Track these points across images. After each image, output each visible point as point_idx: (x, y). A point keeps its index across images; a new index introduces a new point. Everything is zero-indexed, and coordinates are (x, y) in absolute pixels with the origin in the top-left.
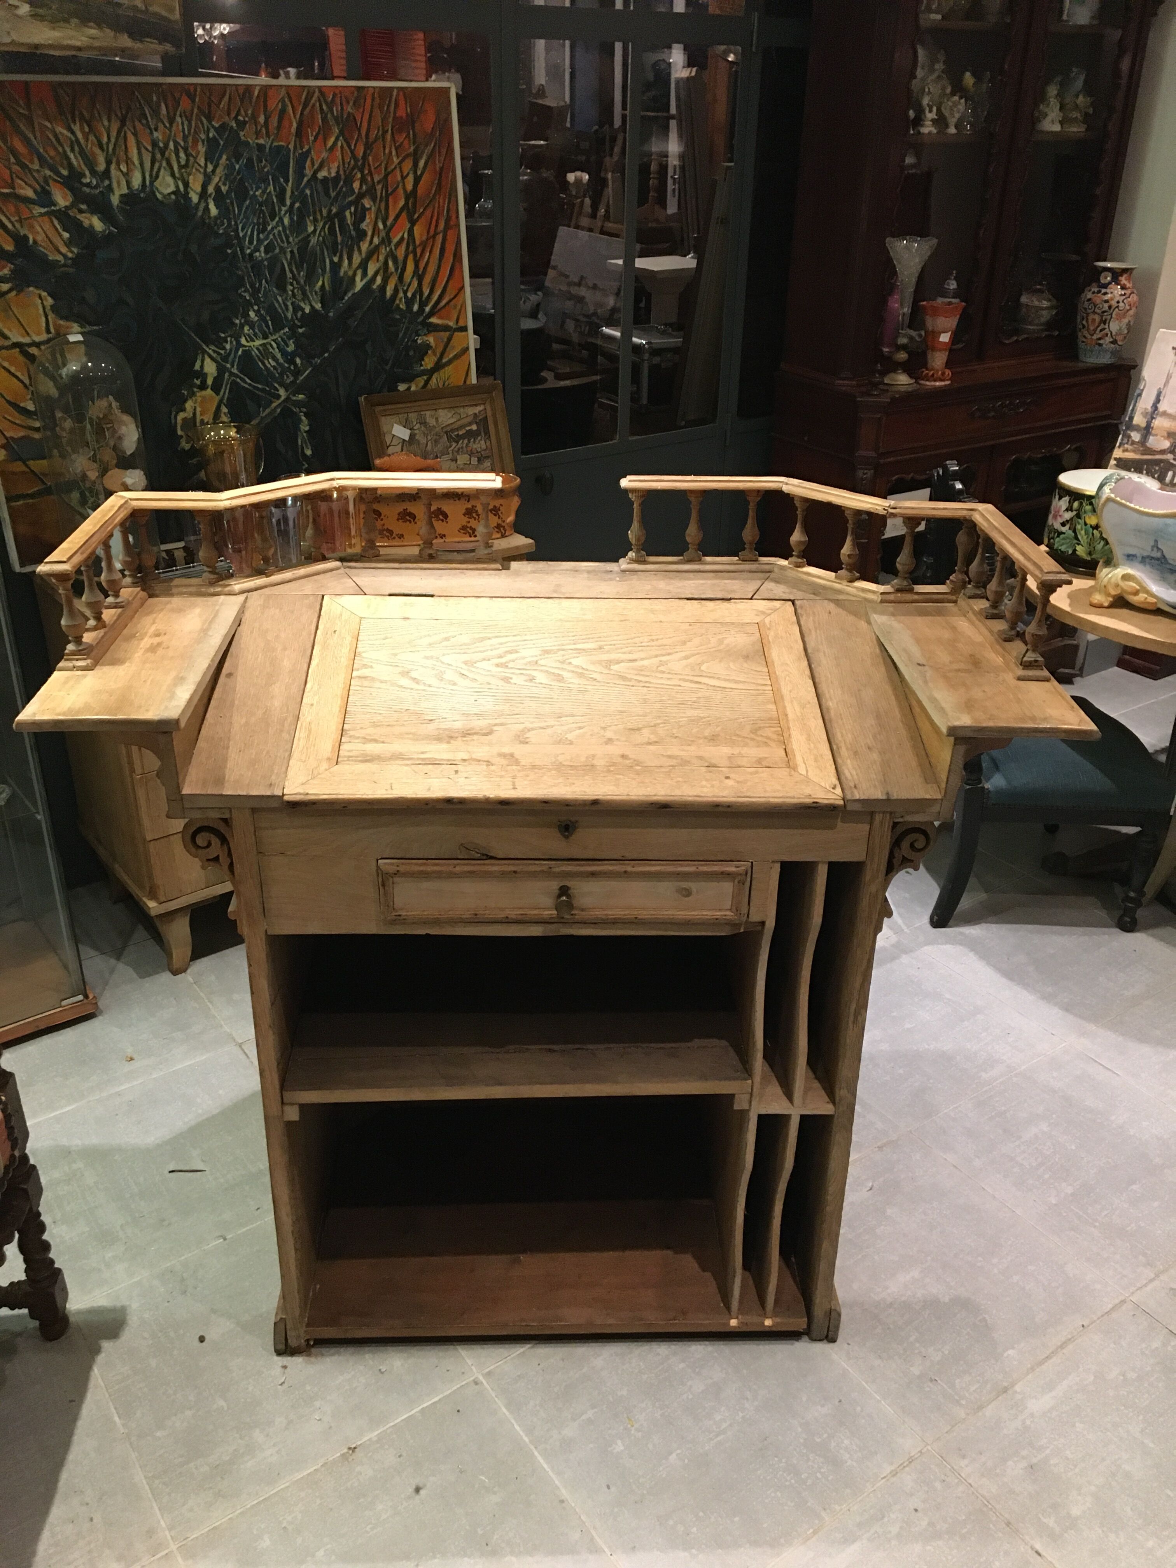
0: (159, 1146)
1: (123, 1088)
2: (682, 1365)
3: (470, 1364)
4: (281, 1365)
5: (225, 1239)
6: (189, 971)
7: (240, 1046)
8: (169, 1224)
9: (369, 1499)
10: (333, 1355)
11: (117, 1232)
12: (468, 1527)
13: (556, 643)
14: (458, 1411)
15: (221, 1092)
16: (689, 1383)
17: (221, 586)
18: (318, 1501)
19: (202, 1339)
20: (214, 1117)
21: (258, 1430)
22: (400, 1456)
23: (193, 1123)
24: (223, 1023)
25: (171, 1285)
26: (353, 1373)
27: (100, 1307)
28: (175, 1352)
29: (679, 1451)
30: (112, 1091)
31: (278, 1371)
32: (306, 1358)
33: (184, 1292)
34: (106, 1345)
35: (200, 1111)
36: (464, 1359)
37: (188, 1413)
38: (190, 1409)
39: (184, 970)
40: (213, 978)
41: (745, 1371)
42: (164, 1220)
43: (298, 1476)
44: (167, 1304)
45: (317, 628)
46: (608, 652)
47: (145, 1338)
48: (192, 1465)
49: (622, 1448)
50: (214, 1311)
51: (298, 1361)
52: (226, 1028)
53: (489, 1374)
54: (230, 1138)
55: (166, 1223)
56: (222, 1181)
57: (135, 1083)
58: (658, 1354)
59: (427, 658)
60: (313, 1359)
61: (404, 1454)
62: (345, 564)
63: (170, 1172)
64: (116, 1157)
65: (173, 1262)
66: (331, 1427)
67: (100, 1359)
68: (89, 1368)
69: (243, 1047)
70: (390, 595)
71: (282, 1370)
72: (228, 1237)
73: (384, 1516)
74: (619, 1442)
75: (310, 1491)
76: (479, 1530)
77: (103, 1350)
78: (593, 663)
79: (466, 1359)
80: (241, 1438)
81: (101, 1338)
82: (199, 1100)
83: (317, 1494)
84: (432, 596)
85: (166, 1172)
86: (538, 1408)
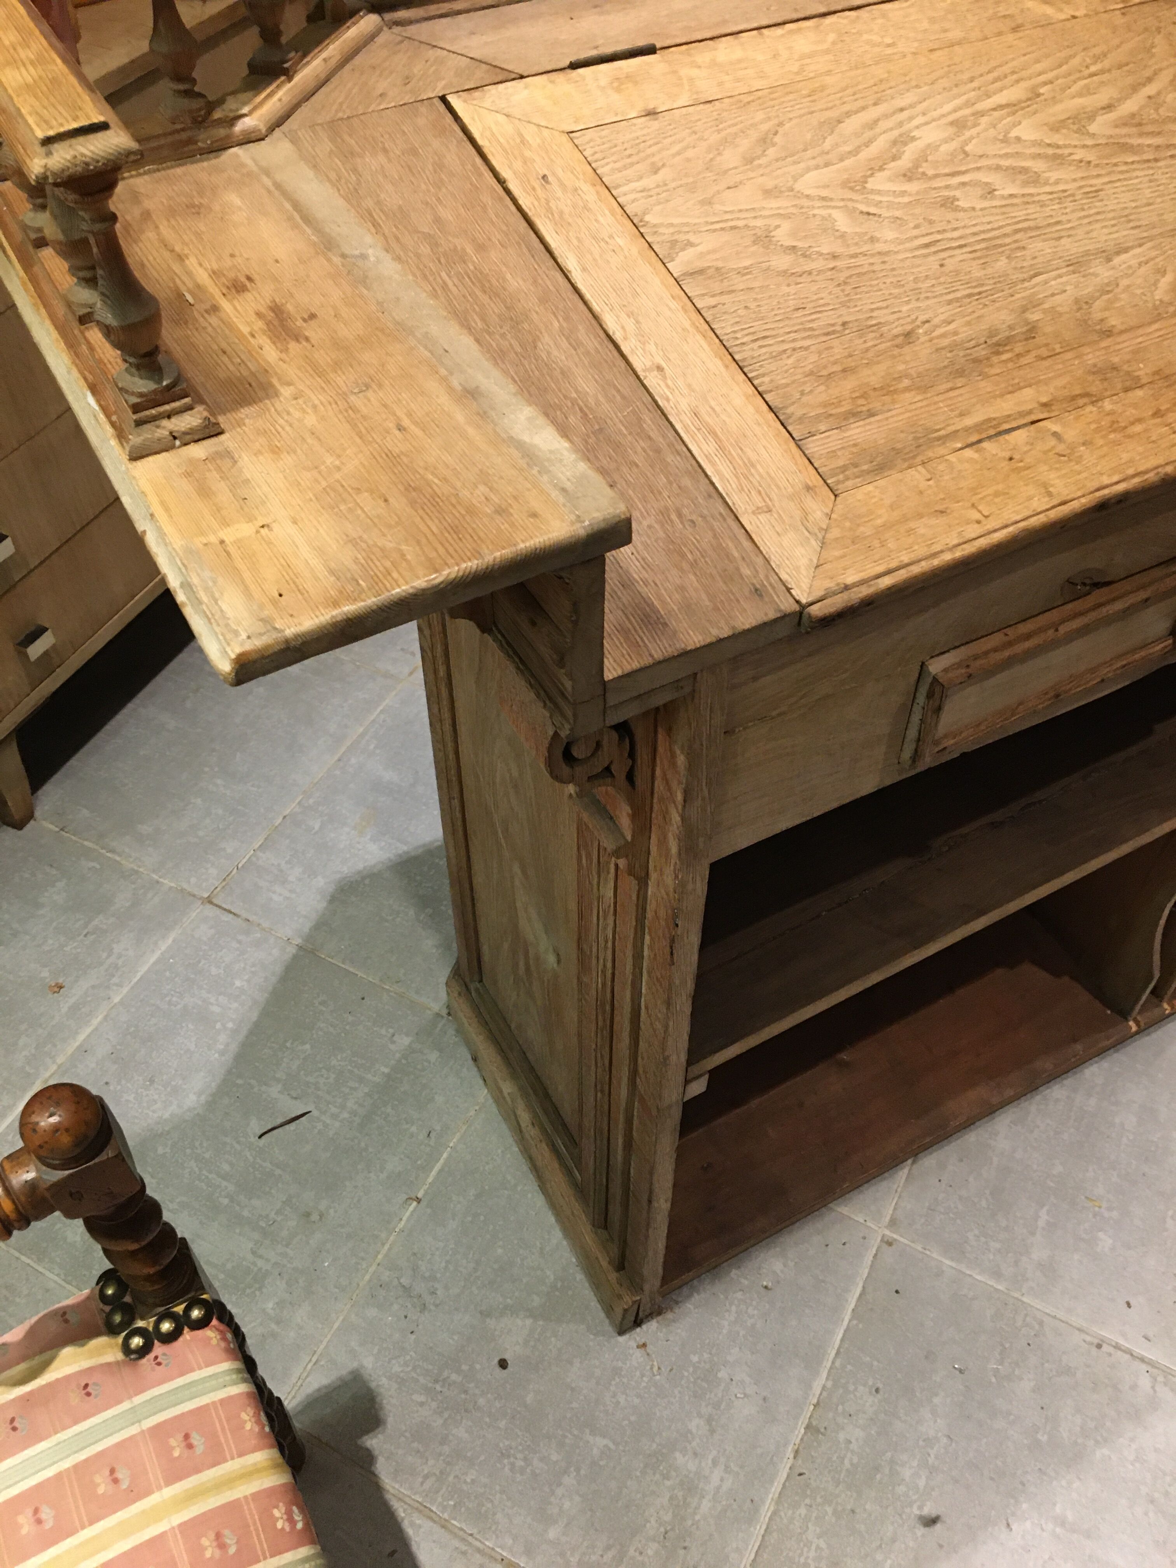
0: (212, 1104)
1: (81, 1037)
2: (1093, 1101)
3: (862, 1221)
4: (635, 1345)
5: (419, 1200)
6: (38, 813)
7: (211, 902)
8: (321, 1216)
9: (887, 1471)
10: (690, 1296)
11: (254, 1264)
12: (1025, 1441)
13: (958, 102)
14: (897, 1292)
15: (238, 983)
16: (1117, 1120)
17: (220, 122)
18: (829, 1510)
19: (503, 1364)
20: (257, 1025)
21: (677, 1455)
22: (877, 1391)
23: (234, 1047)
24: (155, 877)
25: (396, 1307)
26: (734, 1308)
27: (319, 1390)
28: (481, 1401)
29: (1170, 1213)
30: (70, 1050)
31: (638, 1355)
32: (660, 1318)
33: (424, 1308)
34: (373, 1442)
35: (230, 1025)
36: (850, 1218)
37: (569, 1480)
38: (565, 1472)
39: (29, 816)
40: (85, 812)
41: (1160, 1075)
42: (308, 1215)
43: (776, 1488)
44: (413, 1337)
45: (501, 182)
46: (1054, 100)
47: (422, 1404)
48: (631, 1552)
49: (1111, 1241)
50: (485, 1314)
51: (651, 1327)
52: (167, 882)
53: (893, 1223)
54: (308, 1046)
55: (315, 1217)
56: (346, 1115)
57: (95, 1022)
58: (1057, 1101)
59: (768, 193)
60: (669, 1315)
61: (880, 1386)
62: (388, 16)
63: (260, 1137)
64: (160, 1151)
65: (372, 1270)
66: (765, 1399)
67: (383, 1469)
68: (377, 1488)
69: (215, 901)
70: (575, 66)
71: (642, 1351)
72: (420, 1195)
73: (922, 1483)
74: (1101, 1235)
75: (808, 1501)
76: (1039, 1436)
77: (376, 1453)
78: (1055, 128)
79: (853, 1216)
80: (666, 1477)
81: (360, 1437)
82: (216, 1009)
83: (819, 1500)
84: (650, 50)
85: (254, 1139)
86: (983, 1239)
